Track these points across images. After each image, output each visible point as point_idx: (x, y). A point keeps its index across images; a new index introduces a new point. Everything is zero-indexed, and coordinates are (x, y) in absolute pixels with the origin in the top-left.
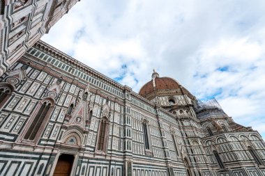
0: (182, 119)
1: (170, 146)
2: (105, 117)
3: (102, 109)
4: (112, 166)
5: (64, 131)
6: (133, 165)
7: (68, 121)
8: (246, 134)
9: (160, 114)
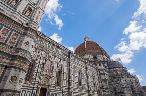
0: (99, 69)
1: (91, 84)
2: (59, 69)
3: (58, 65)
4: (63, 94)
5: (42, 77)
6: (73, 93)
7: (43, 72)
8: (131, 79)
9: (88, 66)
